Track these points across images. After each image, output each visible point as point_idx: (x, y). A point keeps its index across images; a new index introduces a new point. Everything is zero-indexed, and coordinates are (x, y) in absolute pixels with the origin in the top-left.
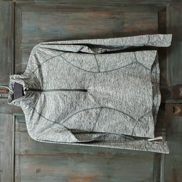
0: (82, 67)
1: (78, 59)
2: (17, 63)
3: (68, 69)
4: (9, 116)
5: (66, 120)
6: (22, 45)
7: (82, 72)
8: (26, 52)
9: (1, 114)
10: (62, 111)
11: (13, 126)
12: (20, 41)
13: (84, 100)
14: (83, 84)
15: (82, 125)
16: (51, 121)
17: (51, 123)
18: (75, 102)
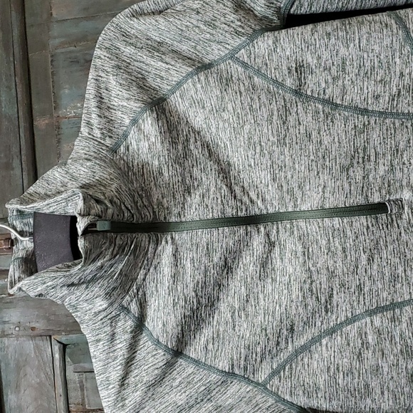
0: (348, 98)
1: (319, 58)
2: (43, 114)
3: (275, 117)
4: (37, 347)
5: (286, 362)
6: (56, 30)
7: (346, 119)
8: (75, 61)
9: (6, 340)
10: (260, 318)
11: (60, 390)
12: (45, 16)
13: (370, 260)
14: (359, 178)
15: (367, 386)
16: (210, 368)
17: (214, 377)
18: (325, 272)
